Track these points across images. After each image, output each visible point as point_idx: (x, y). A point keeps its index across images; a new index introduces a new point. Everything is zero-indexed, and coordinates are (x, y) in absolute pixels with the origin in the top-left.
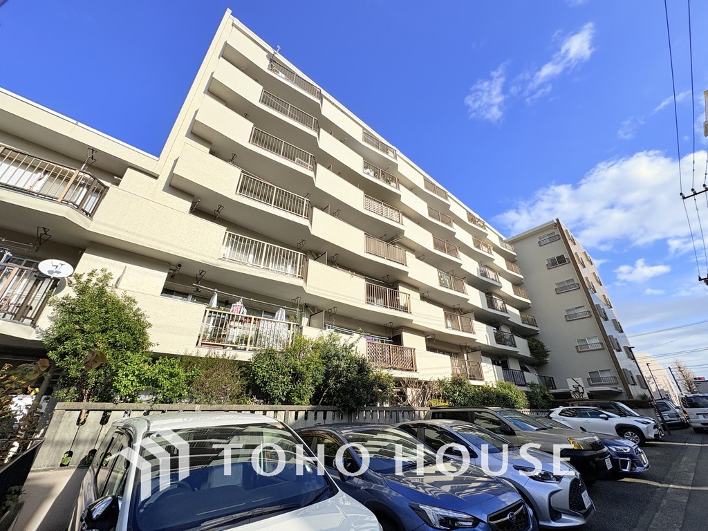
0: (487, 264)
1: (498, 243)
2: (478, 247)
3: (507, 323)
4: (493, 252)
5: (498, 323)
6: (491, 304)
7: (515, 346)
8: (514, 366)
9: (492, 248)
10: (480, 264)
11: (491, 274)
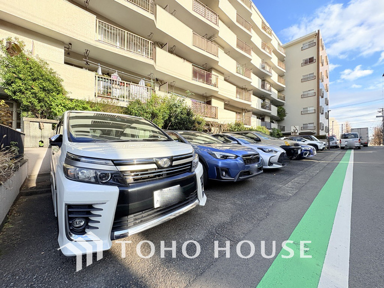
0: (266, 61)
1: (276, 47)
2: (264, 49)
3: (269, 98)
4: (272, 53)
5: (265, 98)
6: (263, 86)
7: (270, 110)
8: (267, 120)
9: (272, 50)
10: (263, 61)
11: (268, 68)
